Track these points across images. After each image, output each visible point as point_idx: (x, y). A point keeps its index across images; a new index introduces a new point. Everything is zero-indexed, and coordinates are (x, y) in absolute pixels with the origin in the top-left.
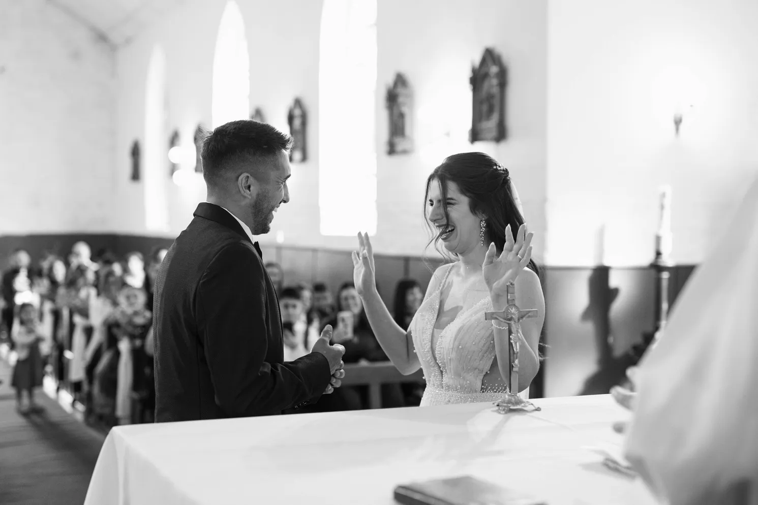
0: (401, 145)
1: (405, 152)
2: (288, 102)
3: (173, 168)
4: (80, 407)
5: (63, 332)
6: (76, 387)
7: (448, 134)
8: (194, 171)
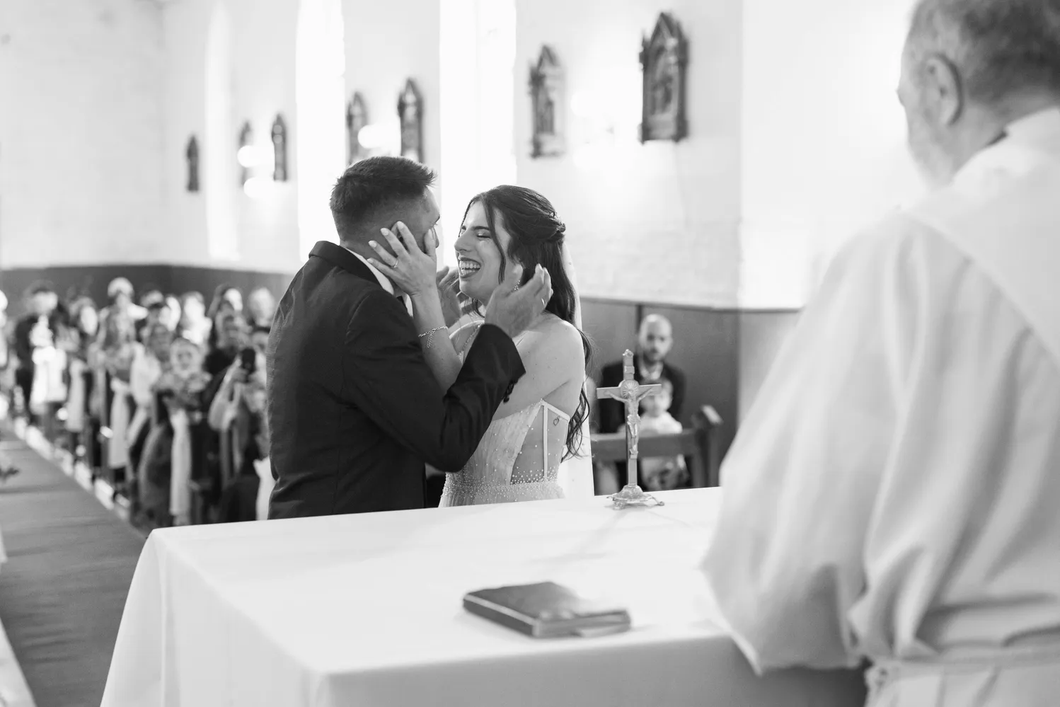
0: (549, 144)
1: (554, 154)
2: (399, 85)
3: (244, 176)
4: (124, 502)
5: (98, 402)
6: (118, 476)
7: (611, 130)
8: (271, 178)
